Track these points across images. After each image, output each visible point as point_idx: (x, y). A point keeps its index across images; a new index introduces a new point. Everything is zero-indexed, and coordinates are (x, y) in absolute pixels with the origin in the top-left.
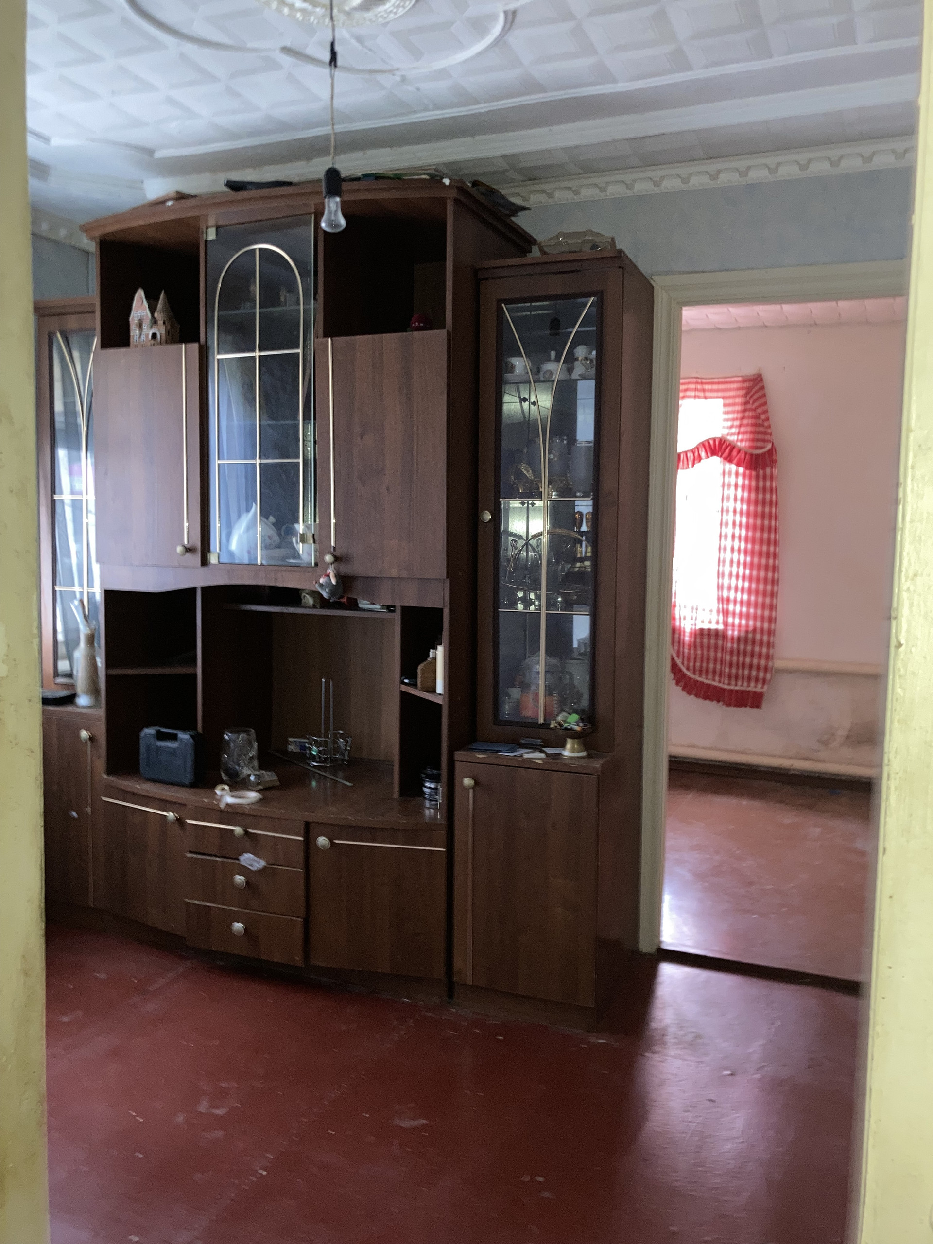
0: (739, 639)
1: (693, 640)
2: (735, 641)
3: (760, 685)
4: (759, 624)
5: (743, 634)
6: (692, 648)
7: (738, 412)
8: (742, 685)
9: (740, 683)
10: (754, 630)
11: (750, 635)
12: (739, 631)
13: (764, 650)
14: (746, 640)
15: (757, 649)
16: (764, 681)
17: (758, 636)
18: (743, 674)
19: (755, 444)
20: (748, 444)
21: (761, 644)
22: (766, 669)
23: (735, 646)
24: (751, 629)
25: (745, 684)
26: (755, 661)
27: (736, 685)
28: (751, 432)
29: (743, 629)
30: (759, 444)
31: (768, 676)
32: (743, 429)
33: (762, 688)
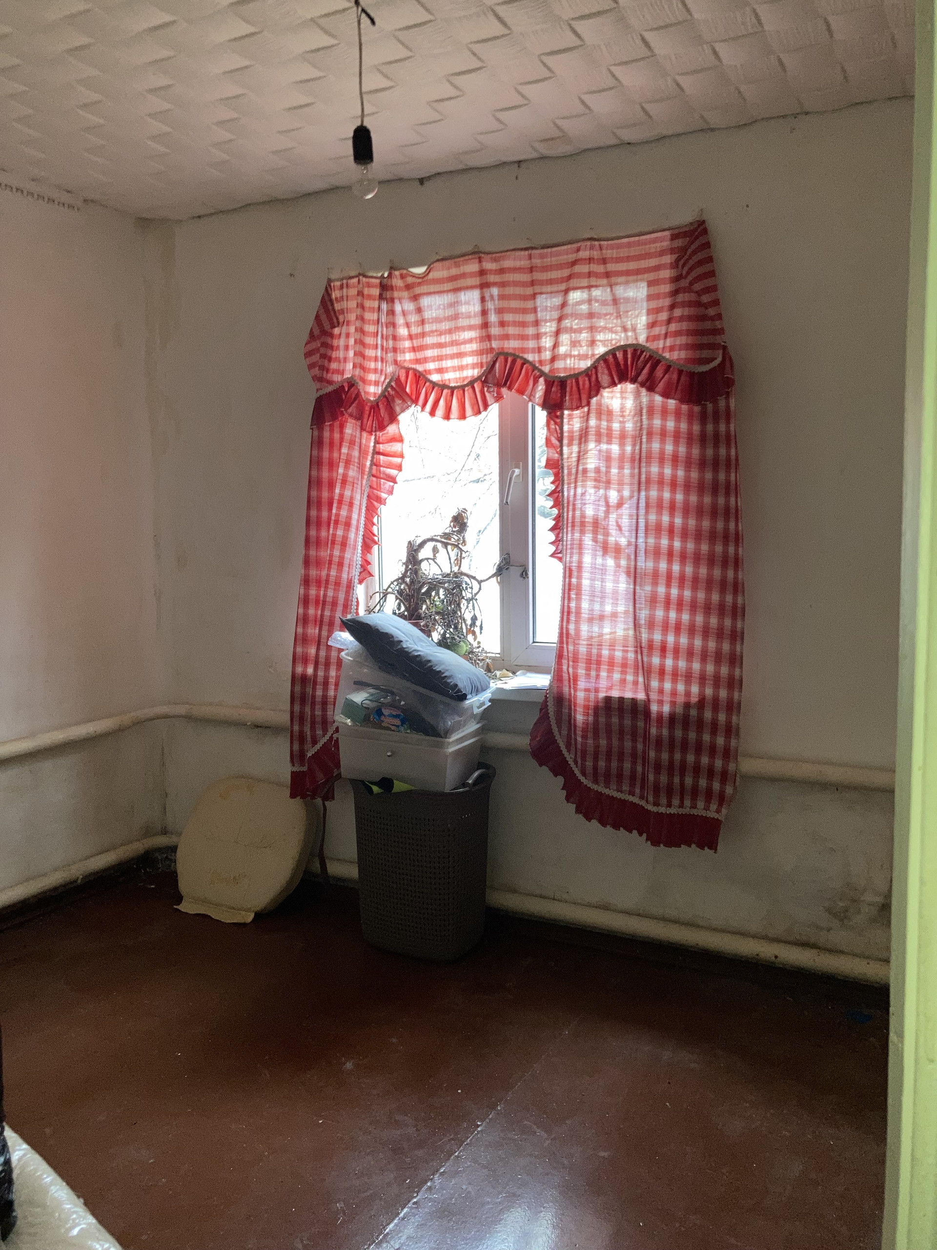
0: (672, 717)
1: (591, 719)
2: (666, 723)
3: (714, 806)
4: (709, 691)
5: (679, 710)
6: (590, 735)
7: (665, 296)
8: (681, 806)
9: (676, 802)
10: (702, 703)
11: (693, 712)
12: (673, 704)
13: (720, 741)
14: (686, 721)
15: (706, 737)
16: (722, 799)
17: (708, 715)
18: (682, 784)
19: (698, 354)
20: (683, 354)
21: (714, 727)
22: (724, 777)
23: (665, 732)
24: (694, 699)
25: (687, 803)
26: (705, 760)
27: (669, 805)
28: (689, 333)
29: (681, 700)
30: (705, 354)
31: (729, 790)
32: (673, 327)
33: (718, 811)
